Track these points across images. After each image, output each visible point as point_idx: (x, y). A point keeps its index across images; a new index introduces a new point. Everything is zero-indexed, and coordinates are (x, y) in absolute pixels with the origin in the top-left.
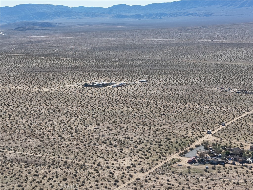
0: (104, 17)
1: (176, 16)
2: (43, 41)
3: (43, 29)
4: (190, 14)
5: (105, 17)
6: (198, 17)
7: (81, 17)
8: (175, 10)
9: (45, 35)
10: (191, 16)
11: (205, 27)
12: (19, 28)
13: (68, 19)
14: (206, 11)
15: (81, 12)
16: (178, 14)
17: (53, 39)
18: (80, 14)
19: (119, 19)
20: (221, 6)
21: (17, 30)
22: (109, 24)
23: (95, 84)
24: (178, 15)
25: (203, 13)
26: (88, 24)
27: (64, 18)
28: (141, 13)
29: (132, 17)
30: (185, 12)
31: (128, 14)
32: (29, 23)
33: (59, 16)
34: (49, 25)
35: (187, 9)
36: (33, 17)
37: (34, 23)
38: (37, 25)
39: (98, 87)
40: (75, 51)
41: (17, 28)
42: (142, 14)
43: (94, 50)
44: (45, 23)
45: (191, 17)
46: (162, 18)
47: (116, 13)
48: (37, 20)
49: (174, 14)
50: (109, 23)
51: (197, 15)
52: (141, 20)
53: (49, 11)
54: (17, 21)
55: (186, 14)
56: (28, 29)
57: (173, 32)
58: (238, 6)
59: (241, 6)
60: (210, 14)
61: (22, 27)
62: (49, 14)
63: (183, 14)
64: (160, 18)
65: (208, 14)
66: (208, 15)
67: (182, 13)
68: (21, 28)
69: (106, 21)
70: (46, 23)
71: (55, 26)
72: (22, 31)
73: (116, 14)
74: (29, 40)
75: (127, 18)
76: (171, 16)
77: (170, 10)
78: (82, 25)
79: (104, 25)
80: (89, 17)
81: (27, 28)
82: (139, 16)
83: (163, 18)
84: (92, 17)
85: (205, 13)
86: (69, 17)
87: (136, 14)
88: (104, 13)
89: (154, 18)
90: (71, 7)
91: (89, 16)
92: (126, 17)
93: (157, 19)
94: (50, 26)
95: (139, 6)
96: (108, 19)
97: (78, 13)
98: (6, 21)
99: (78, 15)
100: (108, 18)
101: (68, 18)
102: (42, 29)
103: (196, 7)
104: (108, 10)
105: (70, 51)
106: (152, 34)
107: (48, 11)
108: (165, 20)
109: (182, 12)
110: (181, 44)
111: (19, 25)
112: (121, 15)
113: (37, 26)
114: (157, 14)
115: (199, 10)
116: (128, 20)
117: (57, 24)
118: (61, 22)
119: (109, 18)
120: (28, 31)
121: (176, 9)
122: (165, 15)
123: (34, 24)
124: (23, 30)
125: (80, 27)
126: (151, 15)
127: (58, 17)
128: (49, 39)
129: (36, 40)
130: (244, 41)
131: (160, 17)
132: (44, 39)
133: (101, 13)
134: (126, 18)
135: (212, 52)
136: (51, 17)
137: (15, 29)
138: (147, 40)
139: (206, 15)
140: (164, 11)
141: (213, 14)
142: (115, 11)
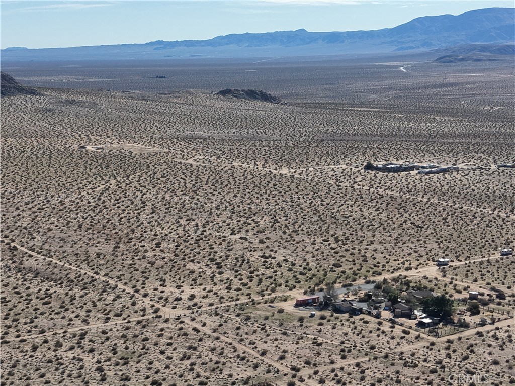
2: (461, 84)
12: (445, 57)
17: (489, 79)
21: (439, 62)
32: (474, 48)
36: (495, 35)
37: (484, 48)
38: (488, 51)
40: (497, 105)
41: (440, 58)
44: (508, 46)
48: (501, 41)
56: (462, 60)
61: (449, 56)
68: (447, 58)
70: (510, 48)
72: (448, 63)
74: (439, 81)
81: (461, 57)
102: (490, 60)
111: (454, 51)
113: (487, 54)
120: (458, 63)
124: (451, 62)
128: (483, 79)
129: (451, 80)
132: (471, 80)
137: (436, 60)
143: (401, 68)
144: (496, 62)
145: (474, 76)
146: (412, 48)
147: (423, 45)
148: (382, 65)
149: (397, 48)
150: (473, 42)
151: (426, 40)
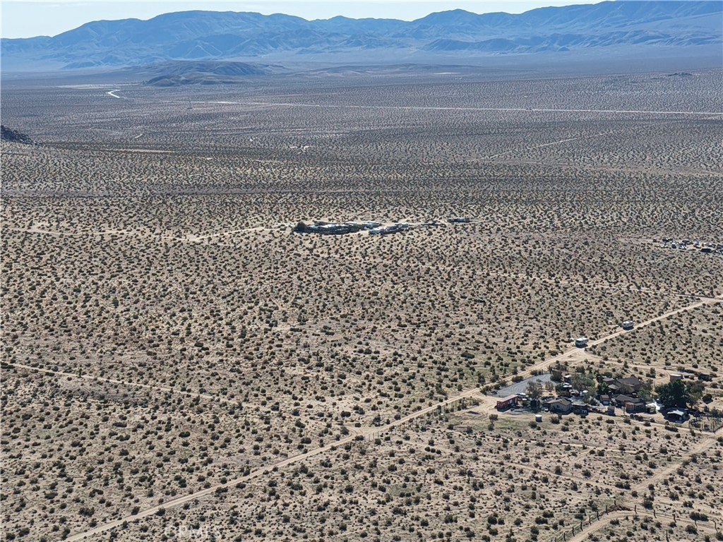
0: (401, 46)
1: (609, 44)
2: (222, 115)
3: (225, 80)
4: (648, 38)
5: (403, 47)
6: (672, 46)
7: (336, 47)
8: (607, 26)
9: (229, 97)
10: (652, 43)
11: (683, 74)
12: (160, 78)
13: (300, 53)
14: (696, 29)
15: (337, 34)
16: (614, 38)
17: (250, 109)
18: (333, 39)
19: (446, 52)
21: (156, 85)
22: (411, 67)
23: (326, 226)
24: (616, 40)
25: (689, 35)
26: (354, 68)
27: (288, 50)
28: (508, 34)
29: (481, 46)
30: (636, 33)
31: (471, 38)
32: (189, 66)
33: (275, 45)
34: (246, 70)
35: (644, 22)
36: (202, 49)
38: (211, 71)
39: (332, 234)
40: (301, 143)
41: (156, 80)
42: (511, 37)
43: (357, 138)
44: (234, 63)
45: (654, 45)
46: (568, 50)
47: (438, 36)
48: (214, 57)
49: (602, 38)
50: (412, 64)
51: (672, 41)
52: (509, 55)
53: (248, 30)
54: (161, 60)
55: (637, 38)
56: (187, 82)
57: (589, 90)
60: (708, 39)
61: (168, 77)
62: (248, 40)
63: (630, 37)
64: (562, 50)
65: (703, 37)
66: (702, 41)
67: (627, 35)
68: (166, 79)
69: (406, 58)
70: (238, 66)
71: (263, 73)
72: (168, 86)
73: (438, 38)
74: (184, 111)
75: (466, 50)
76: (594, 43)
77: (594, 26)
78: (336, 70)
79: (398, 70)
80: (358, 48)
81: (183, 78)
82: (500, 44)
83: (571, 48)
84: (368, 47)
85: (693, 35)
86: (304, 48)
87: (493, 37)
88: (403, 36)
89: (544, 49)
90: (309, 20)
91: (359, 44)
92: (464, 46)
93: (555, 51)
94: (247, 73)
95: (502, 15)
96: (413, 52)
97: (330, 36)
98: (128, 58)
99: (329, 42)
100: (414, 50)
101: (299, 49)
103: (670, 18)
104: (415, 27)
105: (290, 141)
106: (527, 95)
107: (245, 30)
108: (578, 54)
109: (627, 33)
110: (604, 124)
111: (162, 71)
112: (450, 41)
113: (212, 74)
114: (554, 38)
115: (678, 26)
116: (470, 56)
117: (267, 68)
118: (279, 62)
119: (416, 50)
120: (185, 87)
121: (609, 24)
122: (578, 39)
123: (203, 67)
124: (172, 84)
125: (329, 75)
126: (537, 40)
127: (272, 48)
128: (238, 109)
129: (202, 111)
131: (561, 47)
132: (226, 109)
133: (394, 36)
134: (464, 49)
135: (685, 145)
136: (252, 49)
137: (150, 82)
138: (510, 111)
139: (695, 41)
140: (574, 28)
141: (717, 37)
142: (433, 30)
143: (110, 93)
144: (235, 85)
145: (226, 105)
146: (90, 64)
147: (106, 61)
148: (71, 89)
149: (66, 64)
150: (174, 57)
151: (110, 54)
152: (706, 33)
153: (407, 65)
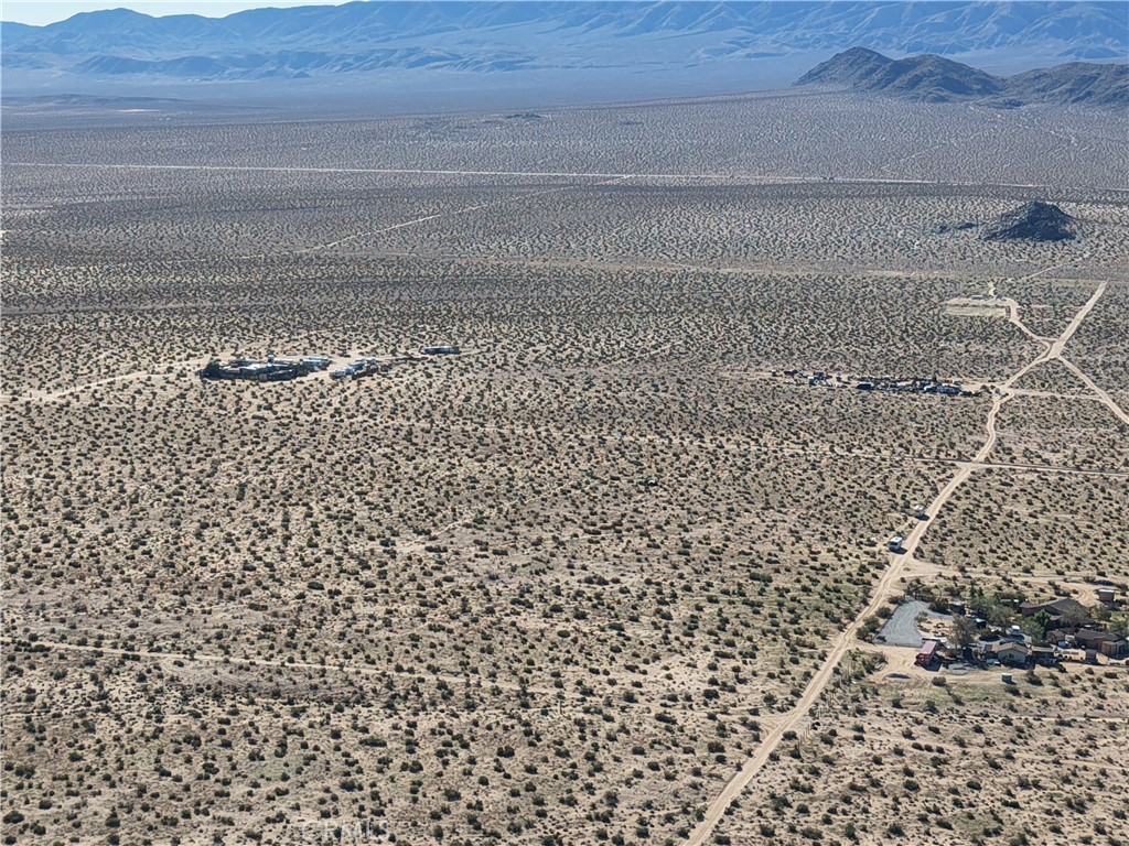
0: (35, 65)
1: (372, 67)
4: (429, 59)
5: (39, 67)
6: (467, 71)
8: (360, 40)
10: (436, 67)
11: (527, 115)
14: (499, 48)
16: (378, 59)
19: (111, 76)
20: (563, 23)
22: (74, 100)
24: (381, 62)
25: (490, 55)
28: (210, 50)
29: (167, 67)
30: (411, 52)
31: (147, 53)
35: (417, 35)
42: (212, 53)
43: (76, 216)
45: (439, 70)
46: (308, 76)
47: (91, 50)
49: (357, 59)
50: (72, 96)
51: (465, 65)
52: (215, 82)
55: (413, 59)
58: (631, 26)
59: (648, 27)
60: (519, 62)
63: (401, 57)
64: (297, 76)
65: (512, 59)
66: (511, 66)
67: (396, 55)
69: (47, 85)
73: (93, 54)
75: (144, 74)
76: (346, 65)
77: (340, 39)
79: (52, 104)
82: (199, 65)
83: (312, 73)
85: (495, 56)
87: (184, 54)
88: (33, 49)
89: (271, 73)
92: (141, 66)
93: (288, 77)
95: (194, 20)
96: (56, 75)
100: (57, 72)
103: (456, 29)
104: (53, 35)
106: (304, 145)
108: (324, 83)
109: (395, 51)
110: (473, 190)
112: (118, 59)
114: (283, 58)
115: (470, 42)
116: (153, 83)
119: (61, 73)
121: (365, 37)
122: (322, 60)
126: (255, 60)
130: (714, 178)
131: (297, 72)
133: (20, 50)
134: (141, 72)
138: (294, 172)
139: (501, 66)
140: (311, 42)
141: (532, 59)
142: (83, 41)
152: (515, 53)
153: (63, 97)
